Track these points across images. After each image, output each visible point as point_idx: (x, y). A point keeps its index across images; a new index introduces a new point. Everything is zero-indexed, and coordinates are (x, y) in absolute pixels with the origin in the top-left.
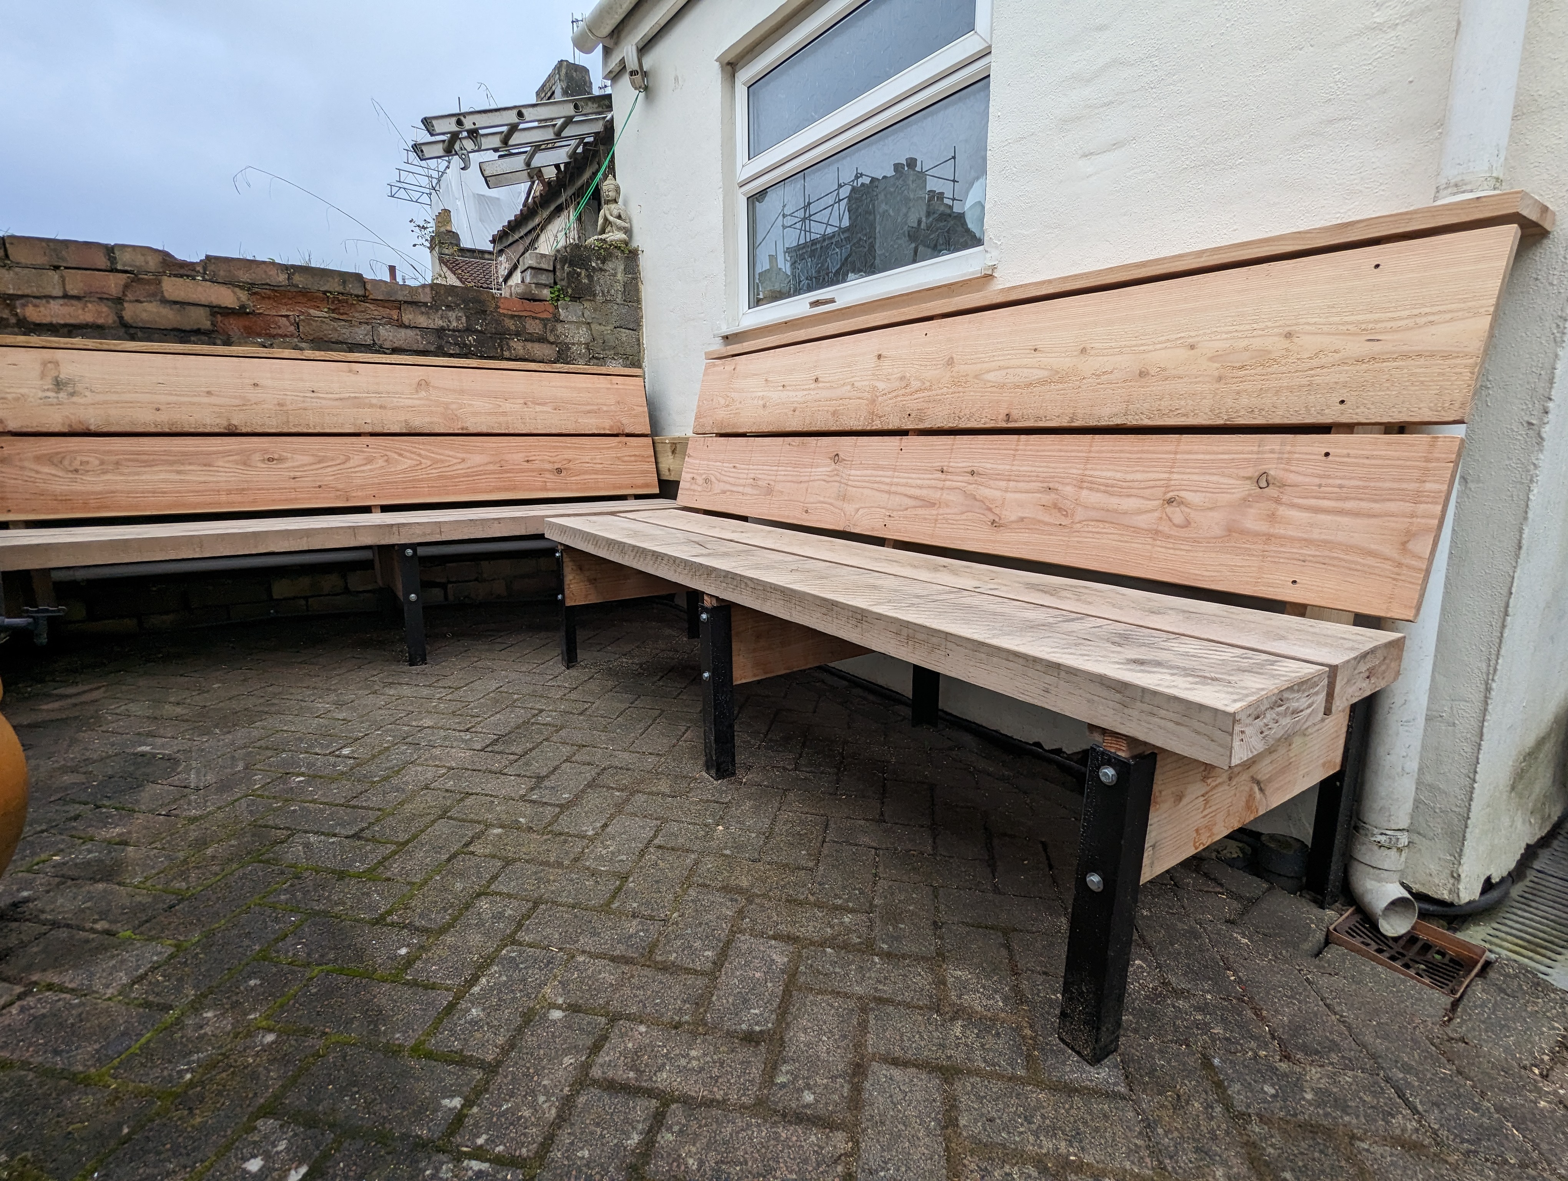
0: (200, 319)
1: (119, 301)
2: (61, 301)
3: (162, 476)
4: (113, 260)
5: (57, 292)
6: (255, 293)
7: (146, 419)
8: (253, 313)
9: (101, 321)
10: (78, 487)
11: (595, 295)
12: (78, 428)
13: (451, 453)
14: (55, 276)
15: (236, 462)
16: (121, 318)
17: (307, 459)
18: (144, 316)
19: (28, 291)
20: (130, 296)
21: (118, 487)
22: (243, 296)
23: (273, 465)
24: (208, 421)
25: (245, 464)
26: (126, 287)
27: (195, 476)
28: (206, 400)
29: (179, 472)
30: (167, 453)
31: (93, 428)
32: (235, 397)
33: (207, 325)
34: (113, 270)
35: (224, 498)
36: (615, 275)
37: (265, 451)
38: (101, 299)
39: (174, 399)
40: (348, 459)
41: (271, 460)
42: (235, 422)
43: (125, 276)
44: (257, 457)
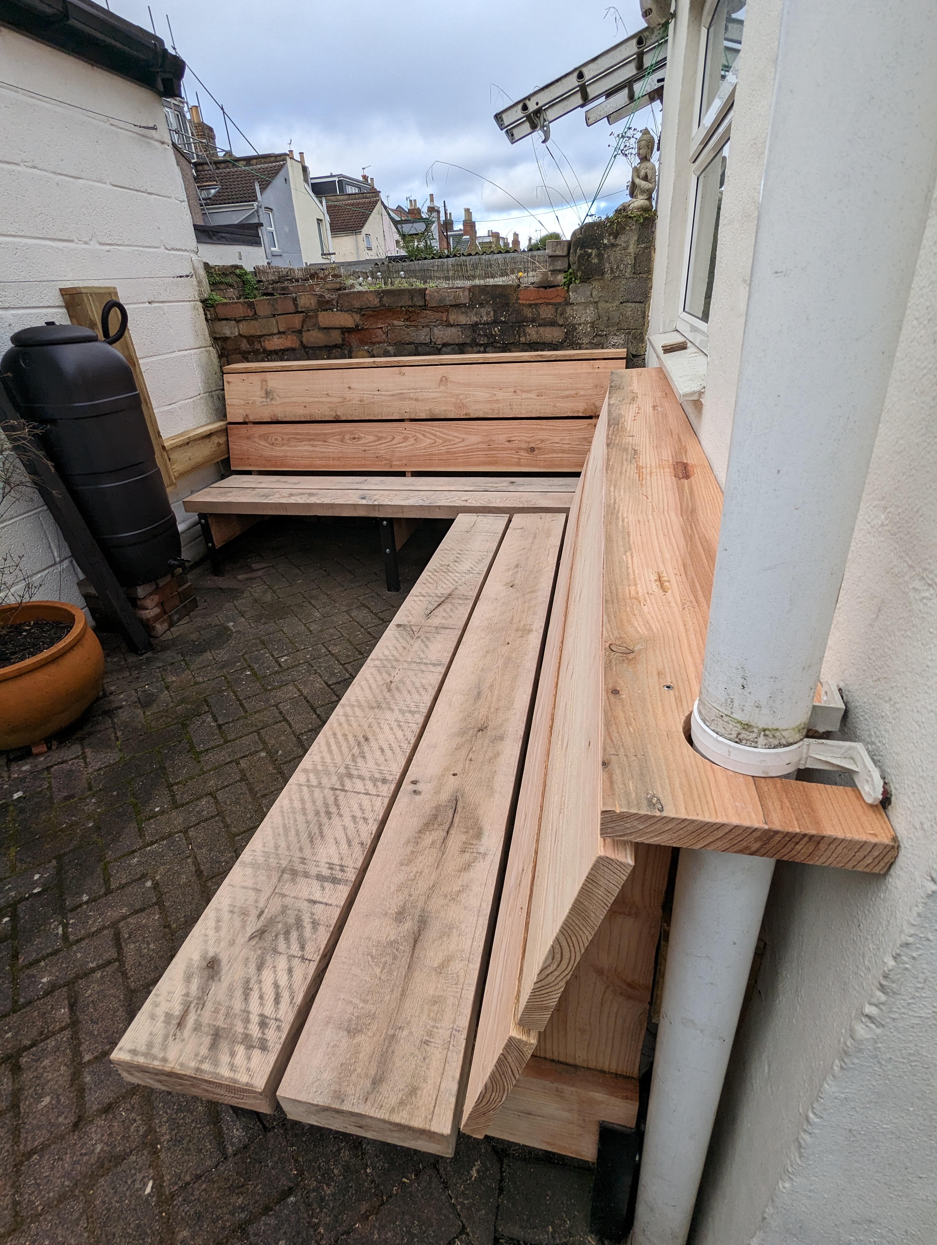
0: (336, 337)
1: (300, 332)
2: (277, 336)
3: (306, 448)
4: (296, 305)
5: (276, 331)
6: (364, 315)
7: (300, 413)
8: (362, 329)
9: (293, 346)
10: (274, 454)
11: (603, 274)
12: (274, 419)
13: (455, 434)
14: (273, 320)
15: (337, 439)
16: (302, 342)
17: (372, 438)
18: (312, 339)
19: (265, 332)
20: (305, 328)
21: (288, 454)
22: (357, 317)
23: (355, 441)
24: (326, 413)
25: (342, 441)
26: (304, 321)
27: (320, 448)
28: (325, 399)
29: (313, 446)
30: (308, 434)
31: (280, 419)
32: (340, 397)
33: (339, 341)
34: (297, 312)
35: (331, 462)
36: (625, 249)
37: (351, 433)
38: (293, 332)
39: (311, 400)
40: (394, 438)
41: (354, 438)
42: (338, 414)
43: (302, 314)
44: (347, 436)
